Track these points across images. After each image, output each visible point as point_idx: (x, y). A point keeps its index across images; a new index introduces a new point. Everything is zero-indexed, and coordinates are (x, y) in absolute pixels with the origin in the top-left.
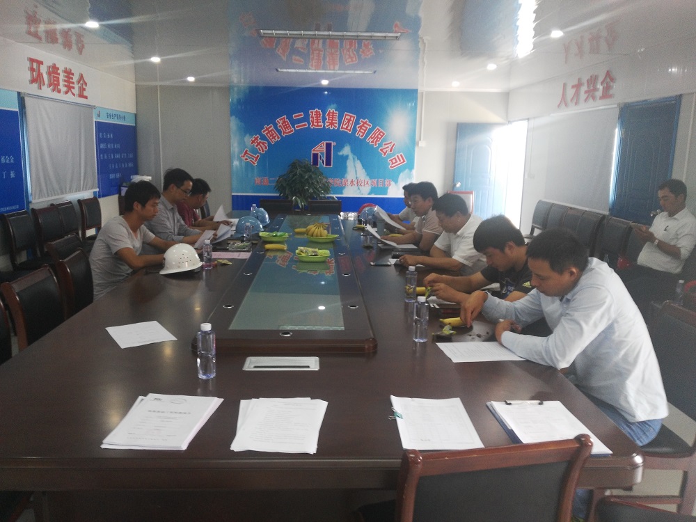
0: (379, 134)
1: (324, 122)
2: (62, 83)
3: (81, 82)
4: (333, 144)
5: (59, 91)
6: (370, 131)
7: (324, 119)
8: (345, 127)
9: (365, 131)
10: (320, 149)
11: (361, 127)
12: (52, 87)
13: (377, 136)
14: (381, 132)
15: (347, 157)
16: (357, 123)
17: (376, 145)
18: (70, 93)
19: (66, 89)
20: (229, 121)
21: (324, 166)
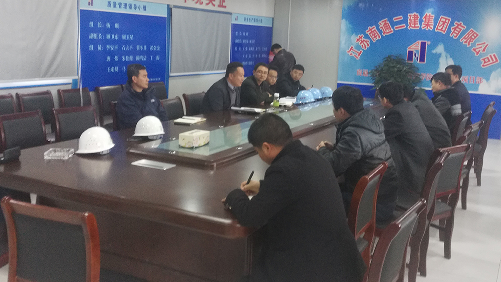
0: (473, 35)
1: (420, 24)
4: (428, 43)
5: (201, 3)
6: (464, 32)
7: (421, 21)
8: (439, 28)
9: (459, 32)
10: (416, 47)
11: (455, 29)
13: (471, 37)
14: (475, 33)
15: (439, 55)
16: (452, 24)
17: (469, 44)
18: (210, 4)
19: (208, 1)
20: (340, 23)
21: (418, 62)
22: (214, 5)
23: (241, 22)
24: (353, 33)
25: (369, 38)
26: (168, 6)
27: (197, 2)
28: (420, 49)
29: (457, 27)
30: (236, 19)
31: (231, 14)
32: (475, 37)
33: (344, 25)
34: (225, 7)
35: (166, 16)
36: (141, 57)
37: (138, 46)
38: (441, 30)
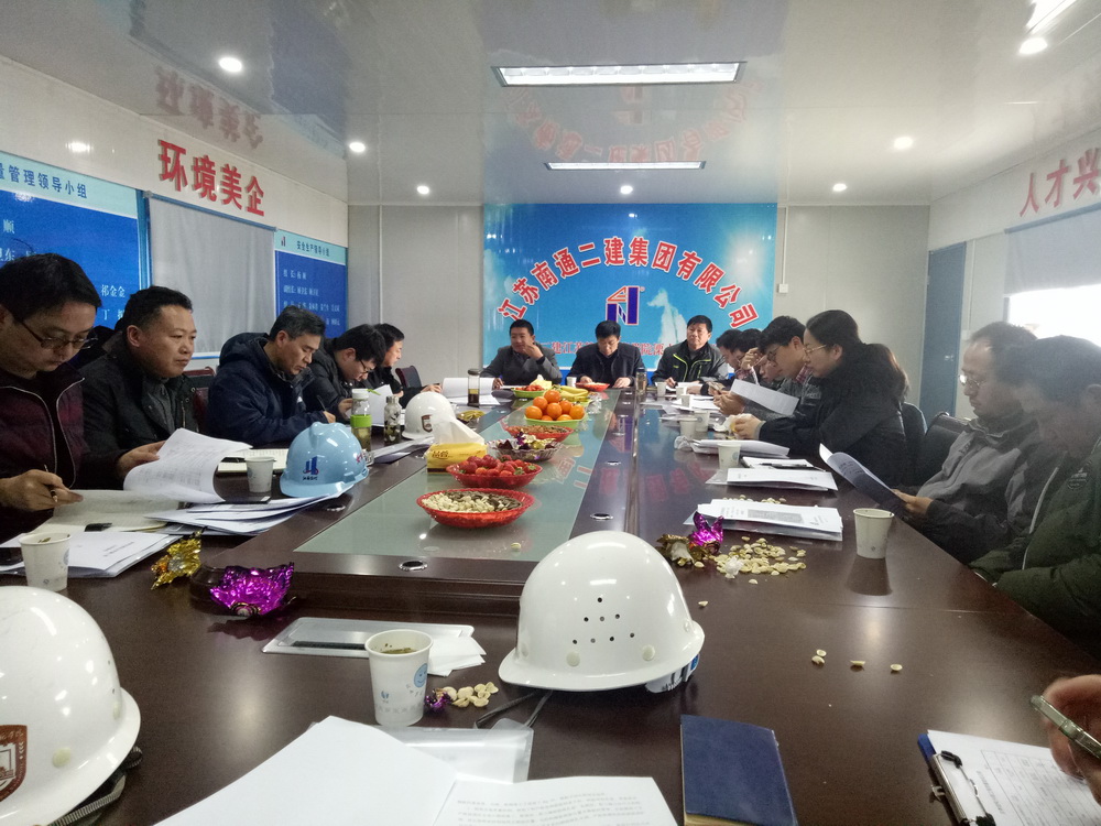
0: (714, 274)
1: (626, 256)
2: (218, 188)
3: (254, 189)
4: (641, 289)
5: (213, 198)
6: (701, 267)
7: (626, 251)
8: (659, 263)
9: (691, 268)
10: (620, 298)
12: (200, 190)
13: (711, 277)
14: (717, 270)
15: (661, 310)
16: (679, 256)
17: (708, 290)
18: (232, 203)
19: (226, 196)
20: (482, 257)
21: (626, 324)
22: (240, 207)
23: (291, 249)
24: (506, 275)
25: (537, 284)
26: (140, 193)
27: (203, 195)
28: (627, 301)
29: (687, 260)
30: (283, 243)
31: (273, 229)
32: (719, 277)
33: (489, 259)
34: (261, 213)
35: (136, 218)
38: (661, 266)
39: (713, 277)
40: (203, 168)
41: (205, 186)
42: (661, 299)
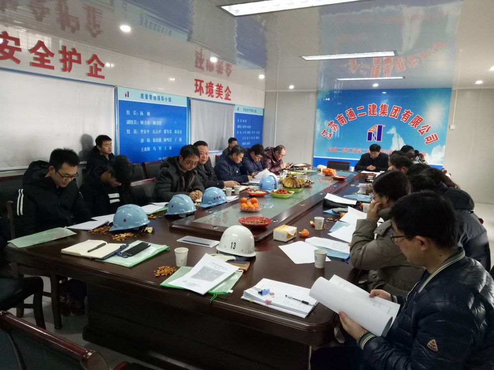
1: (378, 112)
2: (215, 92)
3: (228, 91)
4: (384, 126)
5: (213, 96)
6: (412, 117)
7: (378, 109)
9: (408, 117)
10: (374, 130)
12: (208, 94)
14: (420, 118)
15: (392, 135)
17: (415, 127)
18: (219, 97)
19: (217, 95)
20: (316, 112)
21: (376, 141)
22: (222, 98)
23: (241, 112)
24: (325, 120)
25: (338, 124)
26: (188, 98)
27: (209, 96)
28: (377, 131)
29: (406, 114)
30: (238, 110)
31: (234, 105)
32: (421, 121)
33: (319, 113)
34: (230, 100)
35: (186, 106)
36: (168, 139)
37: (165, 131)
38: (394, 116)
39: (418, 121)
40: (210, 86)
41: (210, 93)
42: (393, 131)
